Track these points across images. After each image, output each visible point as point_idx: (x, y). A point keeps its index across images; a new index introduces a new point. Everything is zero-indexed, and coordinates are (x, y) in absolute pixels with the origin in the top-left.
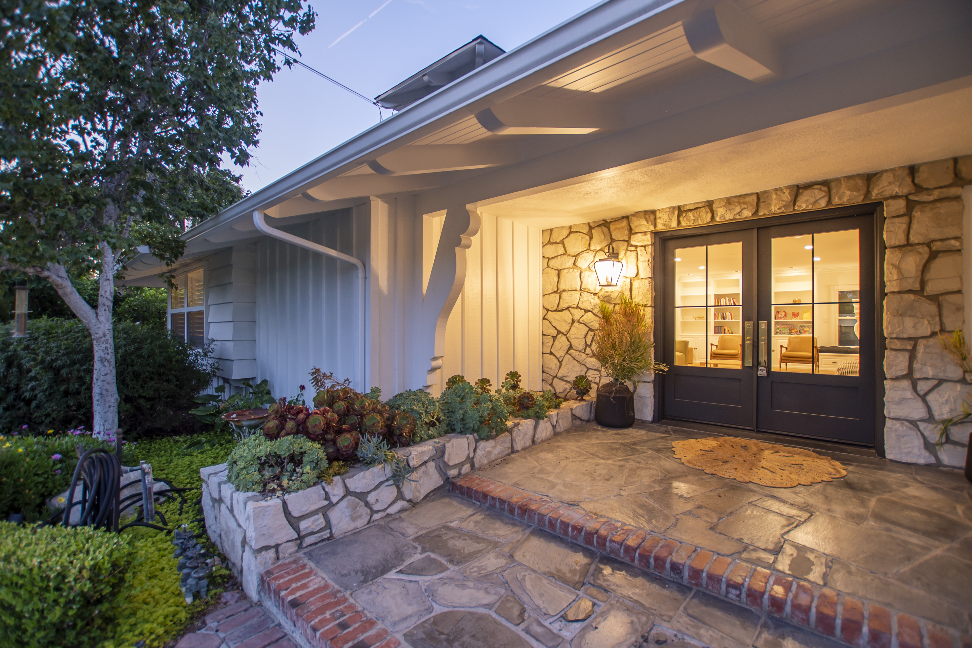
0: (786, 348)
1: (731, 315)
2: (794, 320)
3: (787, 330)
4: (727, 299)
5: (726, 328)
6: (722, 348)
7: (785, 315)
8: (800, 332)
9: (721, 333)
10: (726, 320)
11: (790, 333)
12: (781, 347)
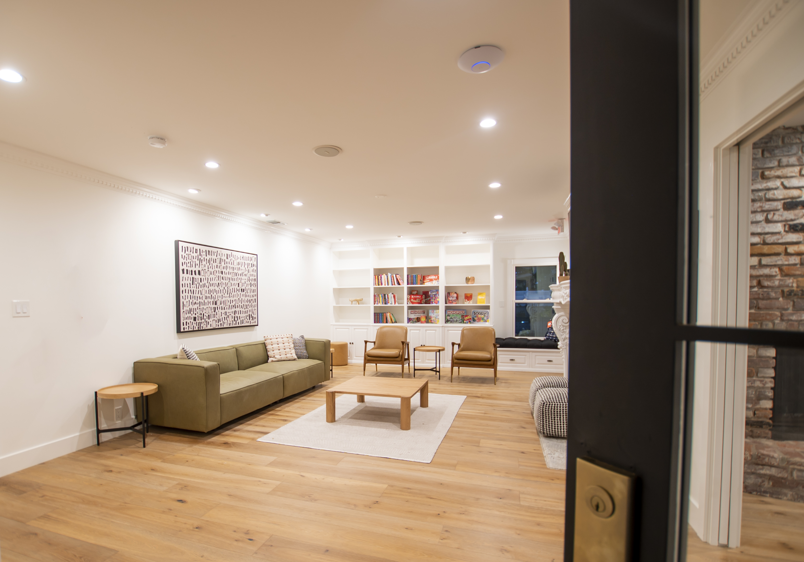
0: (459, 345)
1: (394, 297)
2: (468, 304)
3: (459, 317)
4: (389, 275)
5: (388, 314)
6: (380, 347)
7: (457, 298)
8: (474, 320)
9: (383, 322)
10: (389, 305)
11: (463, 321)
12: (453, 344)
